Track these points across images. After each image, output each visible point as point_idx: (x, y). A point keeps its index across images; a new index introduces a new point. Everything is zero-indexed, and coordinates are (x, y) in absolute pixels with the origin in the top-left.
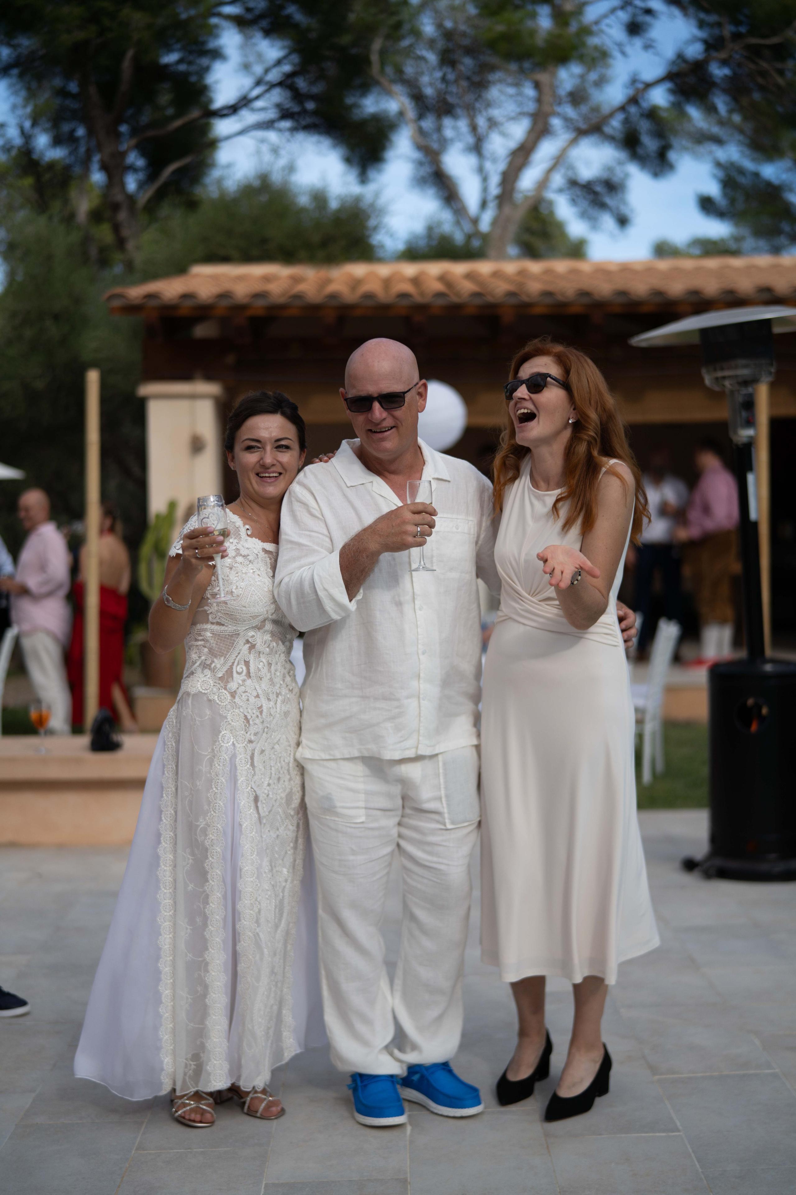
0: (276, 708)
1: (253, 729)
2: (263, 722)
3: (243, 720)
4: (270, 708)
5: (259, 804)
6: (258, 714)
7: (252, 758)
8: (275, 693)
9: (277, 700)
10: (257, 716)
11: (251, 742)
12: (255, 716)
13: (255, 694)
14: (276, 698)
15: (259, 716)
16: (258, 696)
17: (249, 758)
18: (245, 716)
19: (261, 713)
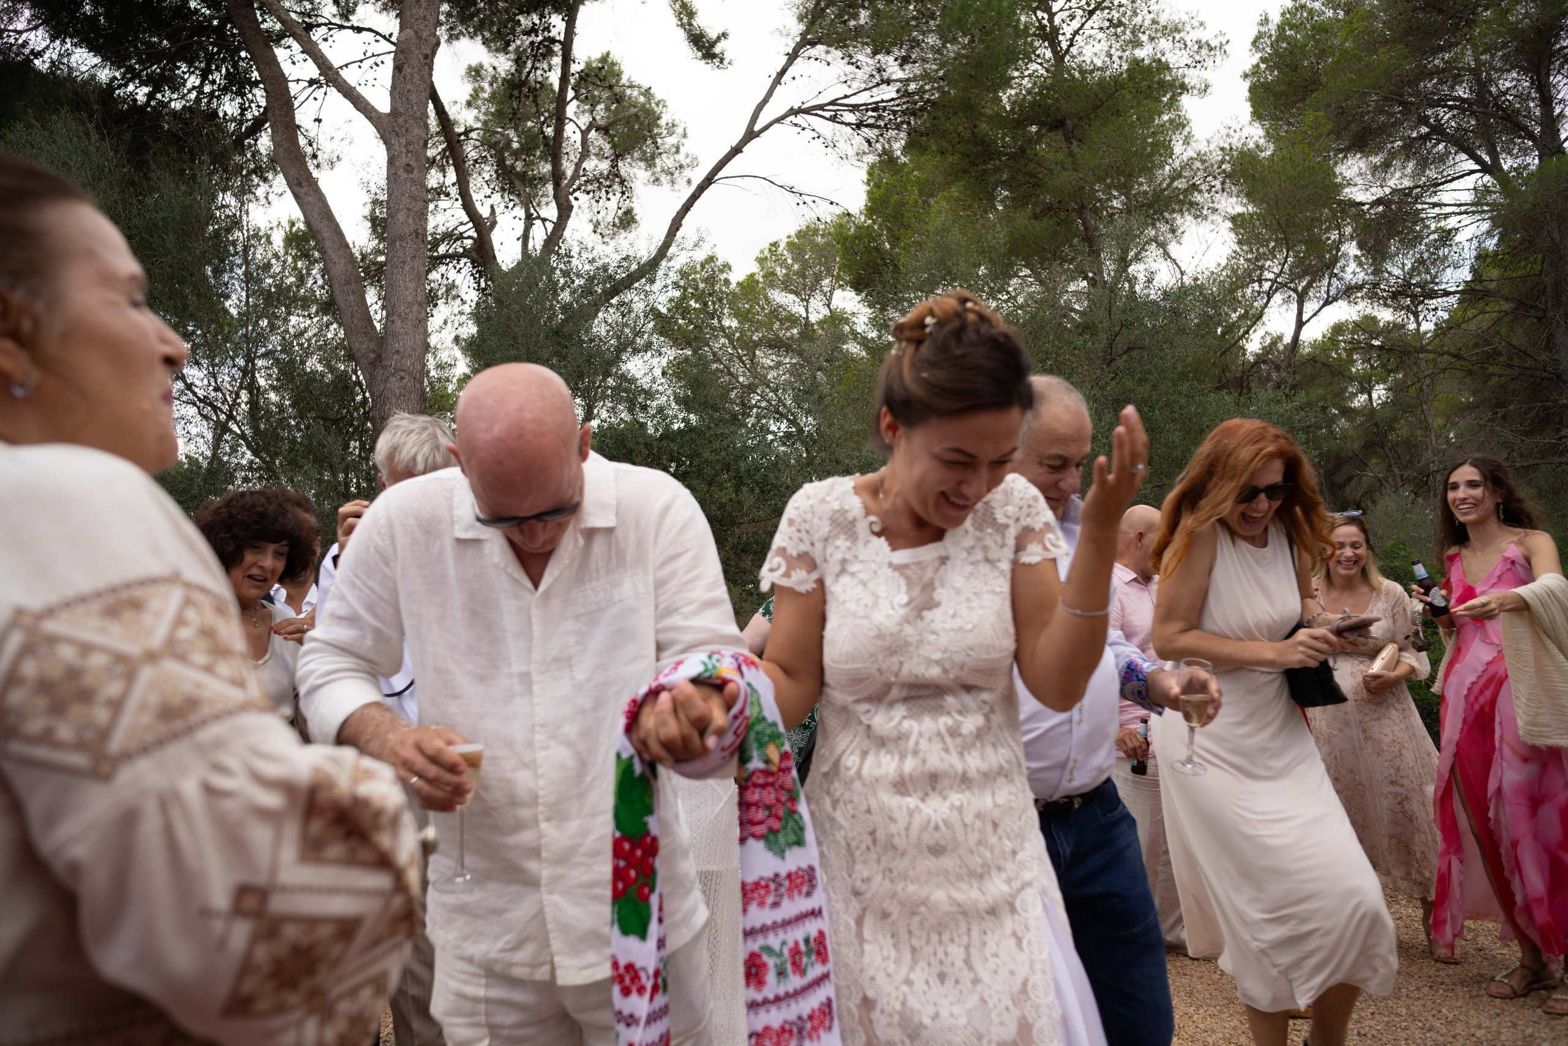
0: (907, 837)
1: (862, 870)
2: (879, 861)
3: (844, 852)
4: (892, 835)
5: (875, 1015)
6: (870, 842)
7: (860, 921)
8: (904, 808)
9: (910, 823)
10: (868, 848)
11: (857, 893)
12: (864, 846)
13: (864, 808)
14: (907, 818)
15: (872, 848)
16: (869, 811)
17: (852, 923)
18: (848, 845)
19: (874, 841)
